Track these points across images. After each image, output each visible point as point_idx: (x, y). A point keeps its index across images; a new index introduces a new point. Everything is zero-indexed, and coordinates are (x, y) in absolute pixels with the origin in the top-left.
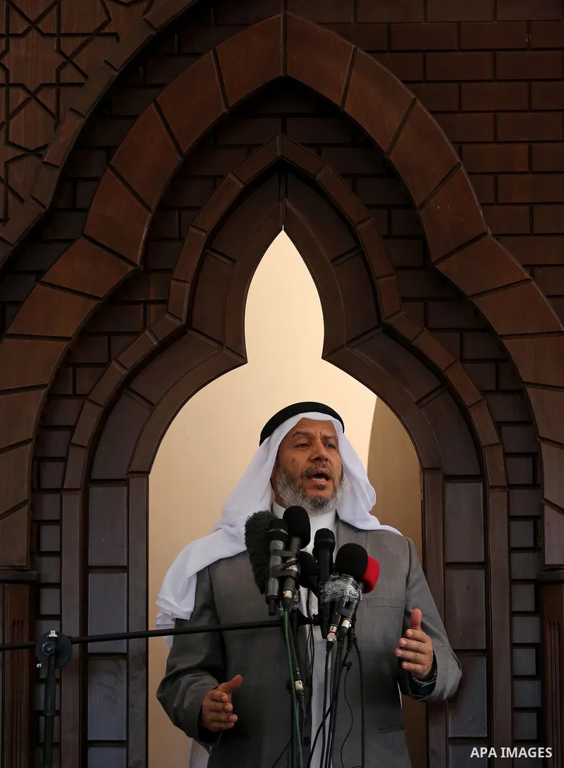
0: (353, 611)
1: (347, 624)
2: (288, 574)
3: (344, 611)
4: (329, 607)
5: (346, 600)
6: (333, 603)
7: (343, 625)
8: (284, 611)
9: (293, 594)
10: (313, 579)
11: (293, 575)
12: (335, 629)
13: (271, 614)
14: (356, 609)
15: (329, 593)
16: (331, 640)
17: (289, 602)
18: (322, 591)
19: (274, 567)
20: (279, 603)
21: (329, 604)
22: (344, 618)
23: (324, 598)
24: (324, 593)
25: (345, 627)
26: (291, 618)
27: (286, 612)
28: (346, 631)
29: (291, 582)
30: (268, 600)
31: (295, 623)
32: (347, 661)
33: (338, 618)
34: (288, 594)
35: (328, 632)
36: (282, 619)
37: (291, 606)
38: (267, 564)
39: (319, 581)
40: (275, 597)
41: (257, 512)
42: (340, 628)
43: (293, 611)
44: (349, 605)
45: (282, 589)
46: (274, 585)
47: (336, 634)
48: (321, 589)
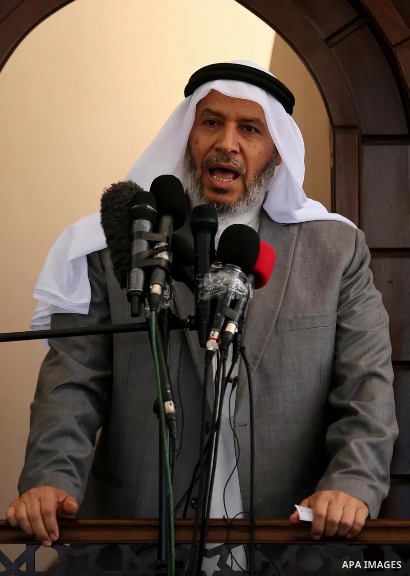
0: (240, 312)
1: (232, 328)
2: (156, 263)
3: (229, 312)
4: (209, 306)
5: (231, 297)
6: (214, 301)
7: (228, 329)
8: (151, 311)
9: (163, 289)
10: (189, 270)
11: (163, 264)
12: (216, 334)
13: (134, 315)
14: (244, 309)
15: (210, 287)
16: (211, 349)
17: (157, 299)
18: (200, 286)
19: (139, 254)
20: (144, 302)
21: (209, 303)
22: (228, 320)
23: (202, 295)
24: (203, 287)
25: (229, 333)
26: (159, 321)
27: (154, 313)
28: (230, 337)
29: (160, 274)
30: (130, 297)
31: (165, 326)
32: (233, 376)
33: (220, 320)
34: (156, 289)
35: (208, 338)
36: (149, 321)
37: (160, 305)
38: (129, 250)
39: (196, 272)
40: (140, 294)
41: (116, 182)
42: (223, 333)
43: (163, 311)
44: (235, 303)
45: (148, 283)
46: (137, 278)
47: (217, 341)
48: (199, 283)
